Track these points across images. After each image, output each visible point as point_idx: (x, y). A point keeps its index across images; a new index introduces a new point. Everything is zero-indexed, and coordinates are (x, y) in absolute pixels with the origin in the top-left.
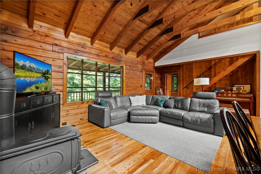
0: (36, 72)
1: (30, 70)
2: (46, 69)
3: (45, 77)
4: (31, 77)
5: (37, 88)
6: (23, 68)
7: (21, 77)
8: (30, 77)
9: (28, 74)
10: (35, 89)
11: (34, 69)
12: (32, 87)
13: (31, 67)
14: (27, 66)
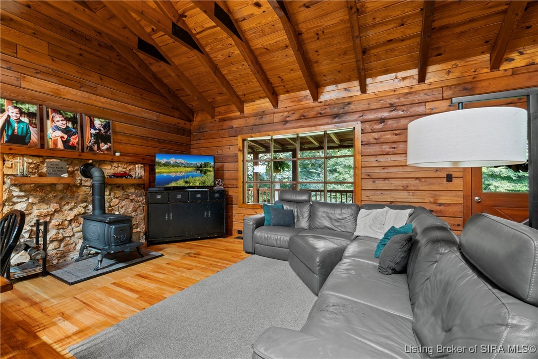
0: (185, 167)
1: (177, 165)
2: (203, 162)
3: (201, 171)
4: (178, 172)
5: (187, 182)
6: (166, 165)
7: (164, 173)
8: (176, 172)
9: (173, 169)
10: (184, 184)
11: (182, 164)
12: (178, 182)
13: (177, 163)
14: (172, 162)
